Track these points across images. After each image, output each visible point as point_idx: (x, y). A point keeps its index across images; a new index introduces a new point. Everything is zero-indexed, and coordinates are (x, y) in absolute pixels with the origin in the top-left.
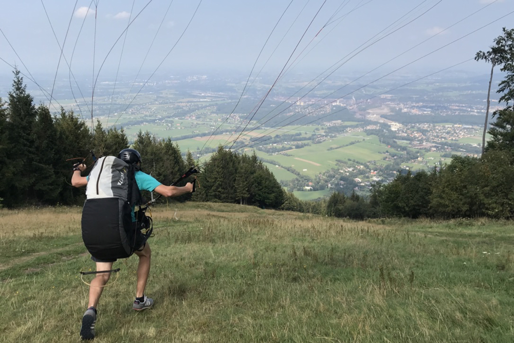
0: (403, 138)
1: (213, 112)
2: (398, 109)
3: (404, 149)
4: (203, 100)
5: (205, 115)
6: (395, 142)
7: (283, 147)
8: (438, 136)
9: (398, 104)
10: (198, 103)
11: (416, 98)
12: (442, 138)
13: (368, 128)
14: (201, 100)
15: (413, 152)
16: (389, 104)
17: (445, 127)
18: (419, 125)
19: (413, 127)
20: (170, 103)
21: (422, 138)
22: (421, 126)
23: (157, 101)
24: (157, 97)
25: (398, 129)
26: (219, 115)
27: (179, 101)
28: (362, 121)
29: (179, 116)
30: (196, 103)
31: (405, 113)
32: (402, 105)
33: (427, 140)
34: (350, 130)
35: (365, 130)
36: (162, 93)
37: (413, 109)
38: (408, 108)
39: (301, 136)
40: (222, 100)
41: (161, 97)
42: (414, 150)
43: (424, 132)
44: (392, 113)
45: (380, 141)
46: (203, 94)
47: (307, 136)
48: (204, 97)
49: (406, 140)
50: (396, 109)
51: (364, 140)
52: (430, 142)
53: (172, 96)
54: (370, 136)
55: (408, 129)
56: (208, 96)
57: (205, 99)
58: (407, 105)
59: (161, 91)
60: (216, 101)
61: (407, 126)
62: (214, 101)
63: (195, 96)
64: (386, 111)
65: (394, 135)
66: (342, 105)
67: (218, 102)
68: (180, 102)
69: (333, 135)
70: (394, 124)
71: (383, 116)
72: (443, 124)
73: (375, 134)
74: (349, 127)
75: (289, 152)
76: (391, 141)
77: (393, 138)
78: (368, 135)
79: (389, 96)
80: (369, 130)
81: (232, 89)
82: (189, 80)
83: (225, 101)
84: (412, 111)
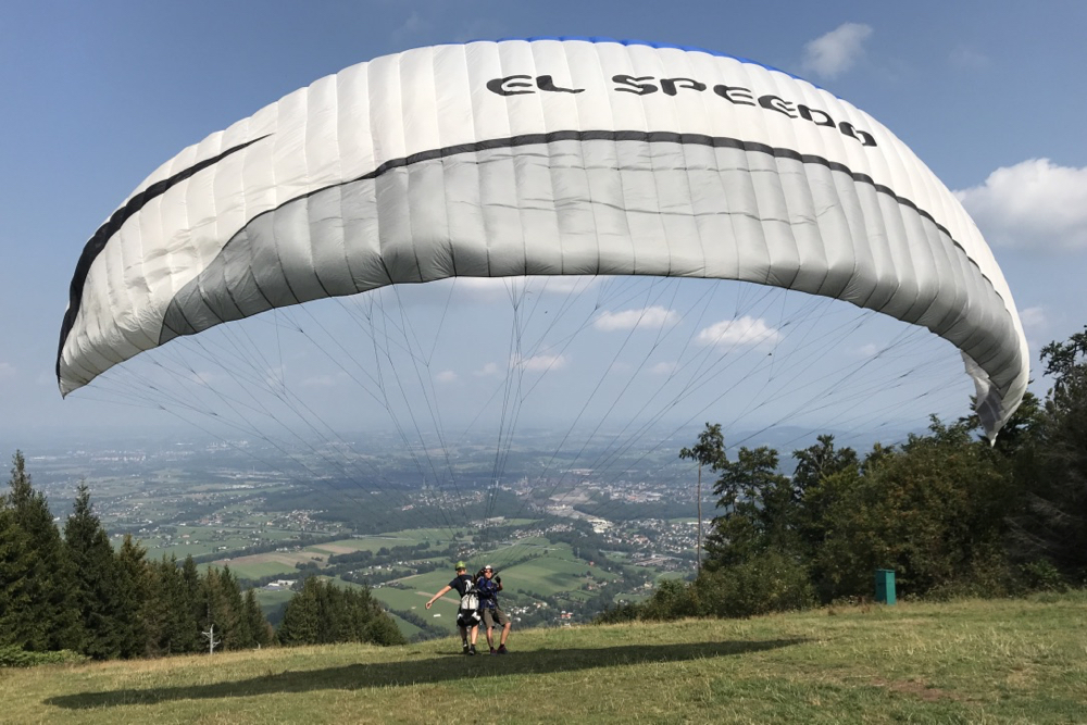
0: (616, 548)
1: (257, 510)
2: (603, 493)
3: (617, 567)
4: (238, 486)
5: (240, 515)
6: (601, 555)
7: (394, 571)
8: (675, 543)
9: (603, 486)
10: (228, 493)
11: (634, 474)
12: (683, 545)
13: (554, 529)
14: (235, 487)
15: (633, 572)
16: (588, 486)
17: (686, 525)
18: (642, 522)
19: (631, 527)
20: (172, 494)
21: (649, 547)
22: (646, 524)
23: (145, 491)
24: (147, 483)
25: (605, 530)
26: (270, 514)
27: (190, 489)
28: (542, 517)
29: (189, 519)
30: (223, 493)
31: (616, 500)
32: (610, 488)
33: (658, 551)
34: (520, 535)
35: (548, 533)
36: (156, 476)
37: (629, 494)
38: (620, 491)
39: (428, 550)
40: (275, 486)
41: (155, 483)
42: (635, 568)
43: (650, 534)
44: (593, 502)
45: (575, 554)
46: (238, 476)
47: (441, 548)
49: (622, 550)
50: (600, 495)
51: (546, 552)
52: (662, 553)
53: (176, 481)
54: (557, 545)
55: (623, 530)
56: (250, 479)
57: (243, 484)
58: (618, 486)
59: (155, 472)
60: (265, 487)
61: (619, 524)
62: (260, 488)
63: (223, 480)
64: (582, 498)
65: (599, 542)
66: (504, 488)
67: (267, 490)
68: (190, 493)
69: (490, 544)
70: (598, 521)
71: (578, 508)
72: (684, 520)
73: (564, 541)
74: (518, 528)
75: (405, 580)
76: (594, 554)
77: (598, 548)
78: (553, 542)
79: (586, 471)
80: (555, 532)
81: (296, 464)
82: (212, 449)
83: (281, 488)
84: (629, 497)
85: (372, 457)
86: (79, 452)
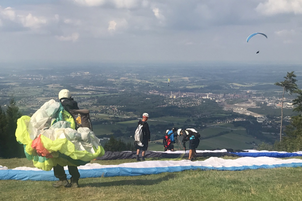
0: (269, 130)
1: (94, 105)
2: (263, 103)
4: (85, 93)
6: (261, 134)
9: (263, 99)
10: (80, 96)
14: (83, 93)
16: (255, 98)
23: (43, 94)
24: (44, 90)
25: (263, 121)
26: (99, 106)
28: (230, 114)
30: (78, 96)
31: (270, 107)
32: (267, 100)
34: (219, 122)
35: (233, 121)
37: (278, 104)
38: (273, 102)
40: (102, 94)
41: (47, 91)
44: (257, 107)
45: (247, 132)
46: (85, 88)
48: (86, 91)
49: (272, 132)
50: (262, 103)
51: (232, 131)
54: (238, 127)
55: (273, 122)
56: (90, 90)
57: (87, 92)
58: (271, 99)
59: (47, 86)
60: (97, 94)
61: (272, 119)
62: (95, 94)
63: (78, 90)
64: (253, 105)
65: (260, 127)
66: (211, 99)
67: (98, 95)
70: (260, 116)
71: (249, 109)
73: (242, 126)
76: (257, 133)
77: (259, 130)
78: (236, 126)
79: (254, 92)
80: (237, 121)
81: (111, 84)
82: (73, 75)
83: (105, 95)
84: (277, 105)
85: (147, 82)
86: (14, 75)
